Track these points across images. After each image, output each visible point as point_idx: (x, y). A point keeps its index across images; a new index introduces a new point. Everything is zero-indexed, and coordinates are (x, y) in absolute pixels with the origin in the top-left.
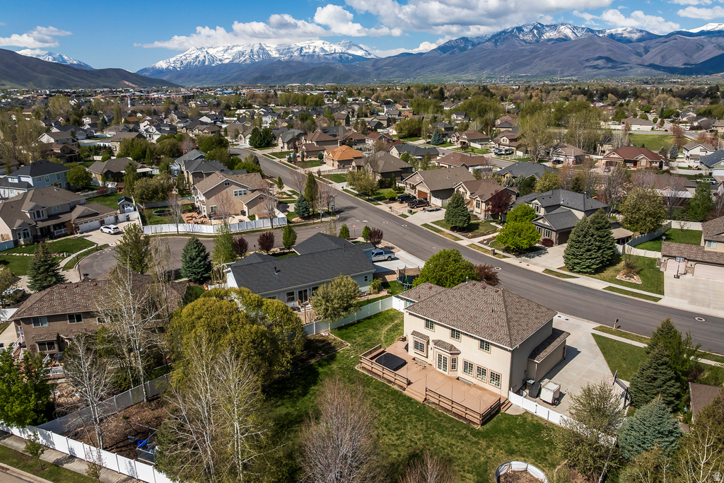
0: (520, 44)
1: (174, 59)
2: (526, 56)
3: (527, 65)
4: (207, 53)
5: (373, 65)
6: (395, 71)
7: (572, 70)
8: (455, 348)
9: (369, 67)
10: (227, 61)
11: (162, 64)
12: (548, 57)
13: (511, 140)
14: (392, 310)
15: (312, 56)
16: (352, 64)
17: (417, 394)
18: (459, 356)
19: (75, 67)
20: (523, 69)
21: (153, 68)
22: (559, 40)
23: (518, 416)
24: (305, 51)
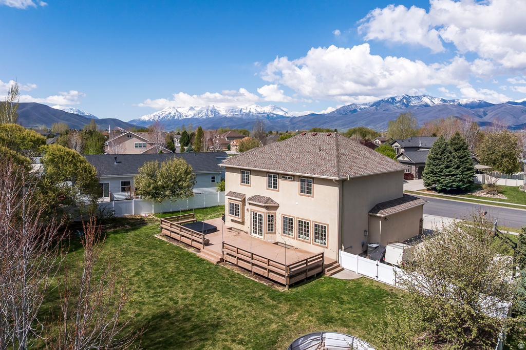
0: (394, 108)
1: (154, 114)
4: (177, 111)
5: (290, 121)
6: (305, 125)
8: (272, 201)
9: (287, 123)
10: (190, 117)
11: (146, 118)
15: (248, 115)
16: (276, 120)
17: (213, 254)
18: (276, 210)
19: (87, 117)
21: (139, 120)
22: (422, 106)
23: (350, 280)
24: (243, 111)
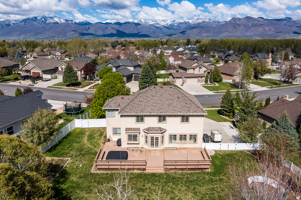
0: (37, 24)
2: (41, 30)
3: (42, 33)
7: (62, 35)
8: (162, 129)
12: (50, 30)
13: (61, 53)
14: (76, 128)
17: (156, 169)
18: (165, 133)
20: (40, 35)
22: (54, 23)
